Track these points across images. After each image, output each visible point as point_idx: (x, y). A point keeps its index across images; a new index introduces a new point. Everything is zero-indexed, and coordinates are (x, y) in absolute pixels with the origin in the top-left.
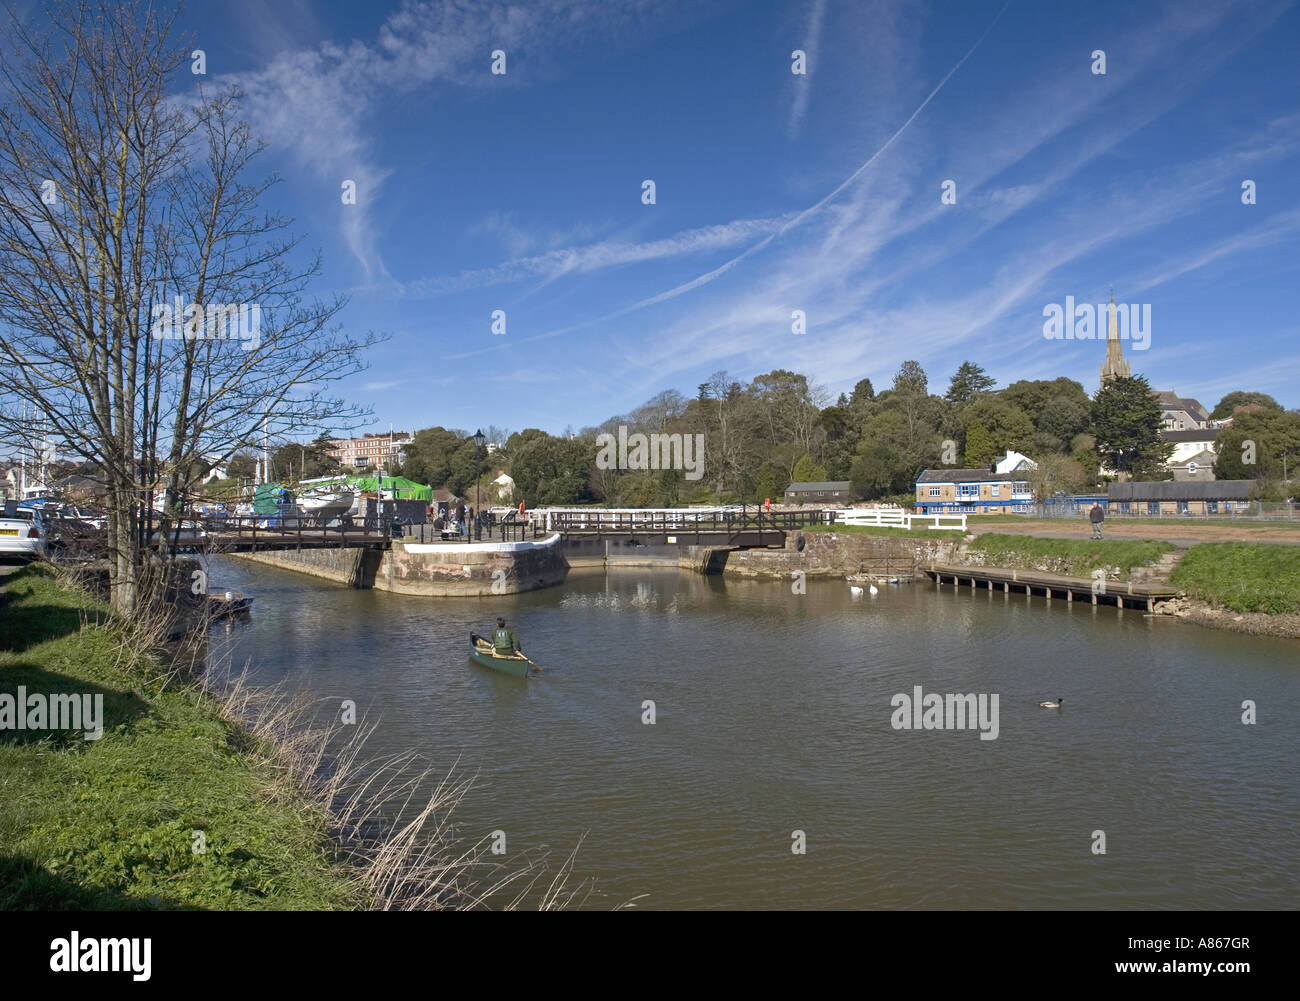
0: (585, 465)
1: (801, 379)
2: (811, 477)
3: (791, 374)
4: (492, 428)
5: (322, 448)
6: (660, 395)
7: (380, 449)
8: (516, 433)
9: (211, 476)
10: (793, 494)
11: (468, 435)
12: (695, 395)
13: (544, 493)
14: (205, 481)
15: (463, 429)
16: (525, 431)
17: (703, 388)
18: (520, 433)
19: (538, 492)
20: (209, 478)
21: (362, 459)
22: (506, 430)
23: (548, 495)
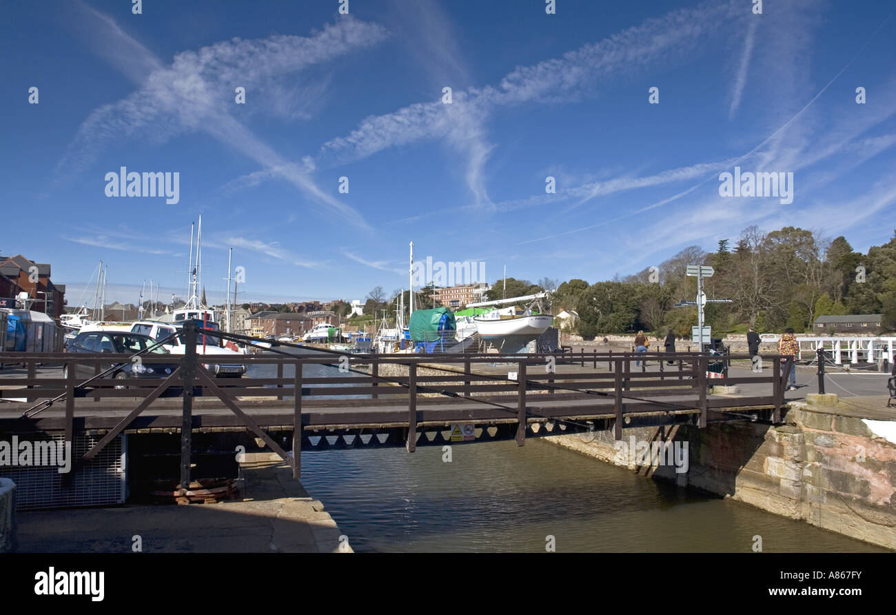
0: (636, 303)
1: (807, 234)
2: (831, 312)
3: (799, 230)
4: (546, 279)
5: (428, 293)
6: (685, 250)
7: (468, 295)
8: (565, 283)
9: (353, 313)
10: (821, 326)
11: (531, 285)
12: (715, 250)
13: (603, 325)
14: (349, 316)
15: (527, 280)
16: (572, 281)
17: (722, 243)
18: (568, 283)
19: (598, 324)
20: (351, 315)
21: (455, 301)
22: (557, 281)
23: (606, 327)
